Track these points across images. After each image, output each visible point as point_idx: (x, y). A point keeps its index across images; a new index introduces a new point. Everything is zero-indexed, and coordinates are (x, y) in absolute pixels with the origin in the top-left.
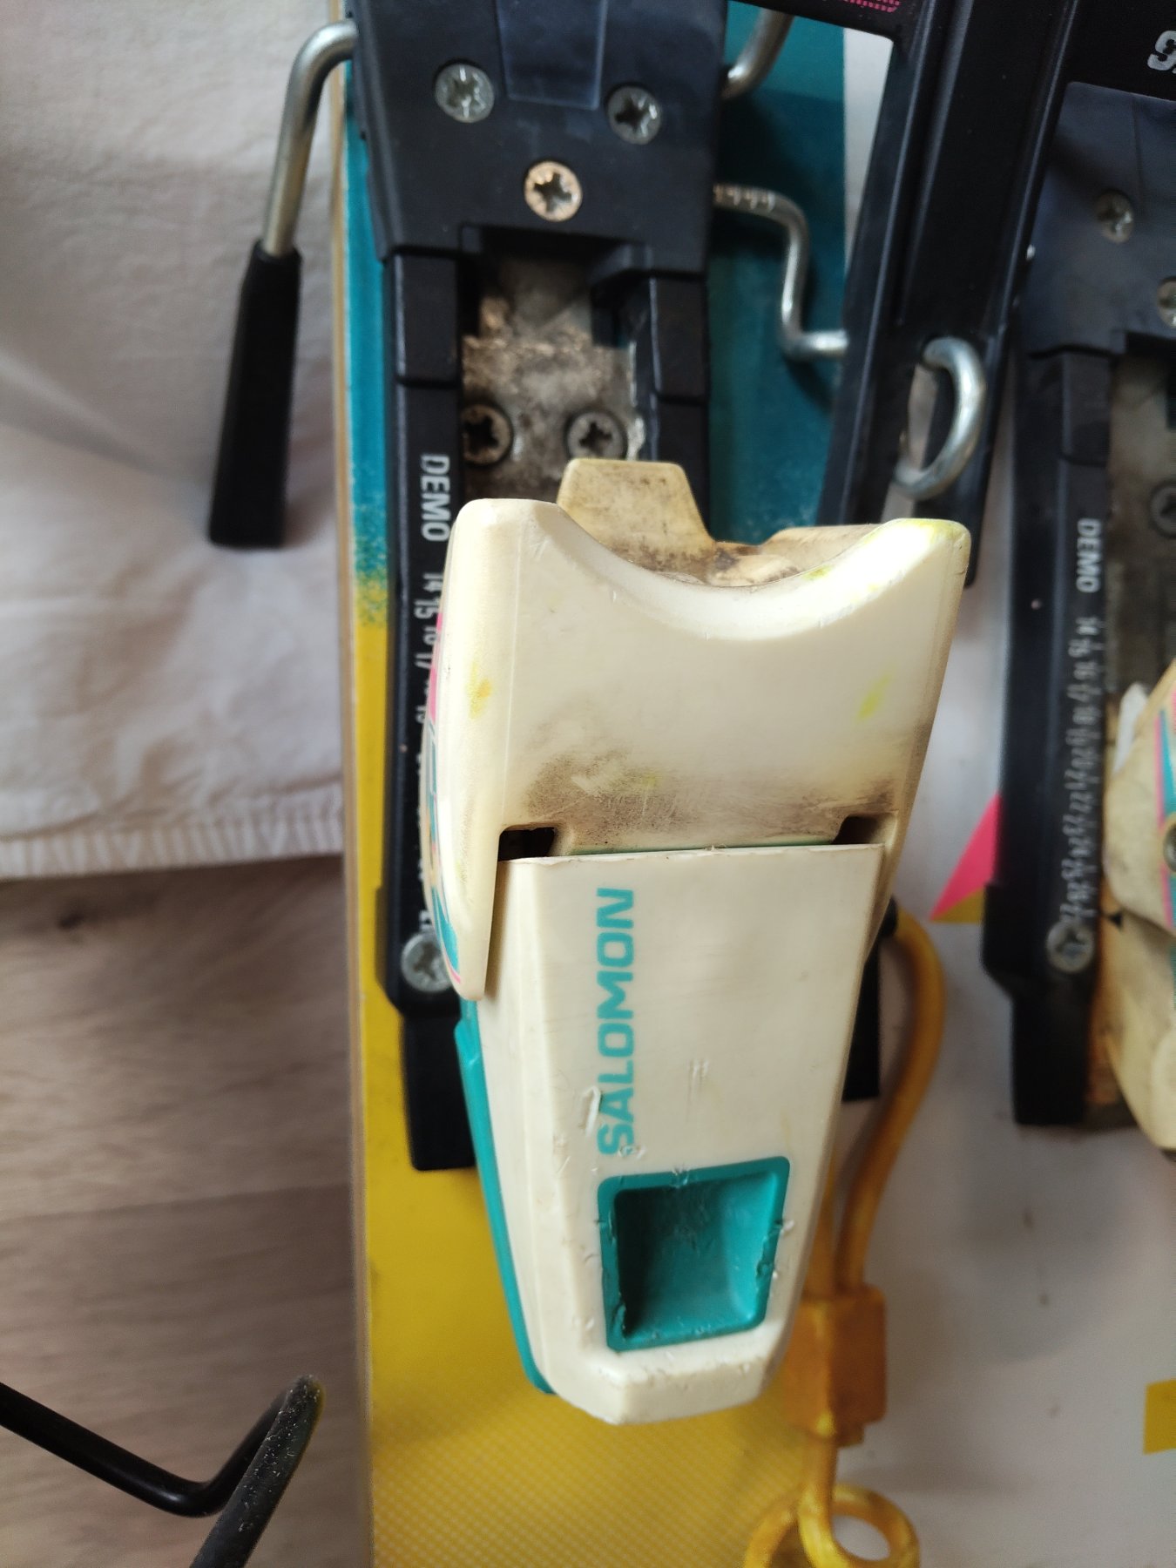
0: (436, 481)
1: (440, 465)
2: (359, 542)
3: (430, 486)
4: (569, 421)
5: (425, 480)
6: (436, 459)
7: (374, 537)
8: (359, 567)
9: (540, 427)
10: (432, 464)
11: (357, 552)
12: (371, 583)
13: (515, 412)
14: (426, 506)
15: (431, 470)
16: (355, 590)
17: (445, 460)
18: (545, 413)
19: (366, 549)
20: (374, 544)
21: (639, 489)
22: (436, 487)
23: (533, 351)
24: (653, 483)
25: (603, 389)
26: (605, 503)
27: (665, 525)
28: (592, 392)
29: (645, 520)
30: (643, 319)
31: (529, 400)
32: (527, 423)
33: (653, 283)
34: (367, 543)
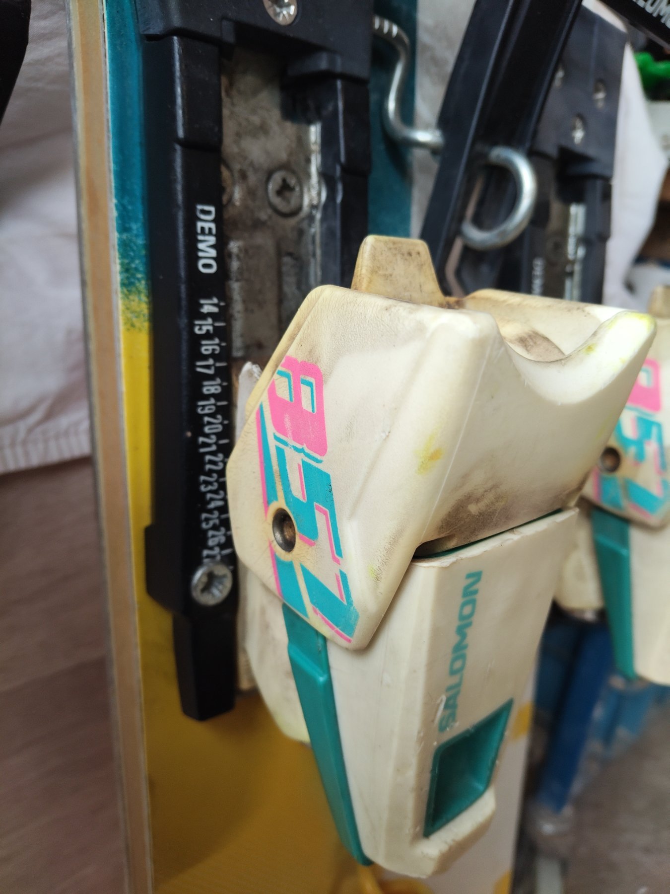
0: (207, 226)
1: (208, 213)
2: (122, 264)
3: (203, 229)
4: (269, 175)
5: (200, 225)
6: (207, 208)
7: (132, 260)
8: (123, 284)
9: (253, 179)
10: (204, 212)
11: (121, 273)
12: (131, 297)
13: (237, 167)
14: (201, 246)
15: (203, 217)
16: (119, 303)
17: (212, 209)
18: (256, 170)
19: (126, 269)
20: (133, 266)
21: (406, 260)
22: (207, 231)
23: (247, 120)
24: (414, 255)
25: (291, 154)
26: (389, 272)
27: (421, 286)
28: (284, 156)
29: (411, 282)
30: (330, 108)
31: (245, 158)
32: (244, 176)
33: (339, 84)
34: (129, 264)
